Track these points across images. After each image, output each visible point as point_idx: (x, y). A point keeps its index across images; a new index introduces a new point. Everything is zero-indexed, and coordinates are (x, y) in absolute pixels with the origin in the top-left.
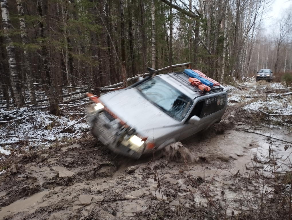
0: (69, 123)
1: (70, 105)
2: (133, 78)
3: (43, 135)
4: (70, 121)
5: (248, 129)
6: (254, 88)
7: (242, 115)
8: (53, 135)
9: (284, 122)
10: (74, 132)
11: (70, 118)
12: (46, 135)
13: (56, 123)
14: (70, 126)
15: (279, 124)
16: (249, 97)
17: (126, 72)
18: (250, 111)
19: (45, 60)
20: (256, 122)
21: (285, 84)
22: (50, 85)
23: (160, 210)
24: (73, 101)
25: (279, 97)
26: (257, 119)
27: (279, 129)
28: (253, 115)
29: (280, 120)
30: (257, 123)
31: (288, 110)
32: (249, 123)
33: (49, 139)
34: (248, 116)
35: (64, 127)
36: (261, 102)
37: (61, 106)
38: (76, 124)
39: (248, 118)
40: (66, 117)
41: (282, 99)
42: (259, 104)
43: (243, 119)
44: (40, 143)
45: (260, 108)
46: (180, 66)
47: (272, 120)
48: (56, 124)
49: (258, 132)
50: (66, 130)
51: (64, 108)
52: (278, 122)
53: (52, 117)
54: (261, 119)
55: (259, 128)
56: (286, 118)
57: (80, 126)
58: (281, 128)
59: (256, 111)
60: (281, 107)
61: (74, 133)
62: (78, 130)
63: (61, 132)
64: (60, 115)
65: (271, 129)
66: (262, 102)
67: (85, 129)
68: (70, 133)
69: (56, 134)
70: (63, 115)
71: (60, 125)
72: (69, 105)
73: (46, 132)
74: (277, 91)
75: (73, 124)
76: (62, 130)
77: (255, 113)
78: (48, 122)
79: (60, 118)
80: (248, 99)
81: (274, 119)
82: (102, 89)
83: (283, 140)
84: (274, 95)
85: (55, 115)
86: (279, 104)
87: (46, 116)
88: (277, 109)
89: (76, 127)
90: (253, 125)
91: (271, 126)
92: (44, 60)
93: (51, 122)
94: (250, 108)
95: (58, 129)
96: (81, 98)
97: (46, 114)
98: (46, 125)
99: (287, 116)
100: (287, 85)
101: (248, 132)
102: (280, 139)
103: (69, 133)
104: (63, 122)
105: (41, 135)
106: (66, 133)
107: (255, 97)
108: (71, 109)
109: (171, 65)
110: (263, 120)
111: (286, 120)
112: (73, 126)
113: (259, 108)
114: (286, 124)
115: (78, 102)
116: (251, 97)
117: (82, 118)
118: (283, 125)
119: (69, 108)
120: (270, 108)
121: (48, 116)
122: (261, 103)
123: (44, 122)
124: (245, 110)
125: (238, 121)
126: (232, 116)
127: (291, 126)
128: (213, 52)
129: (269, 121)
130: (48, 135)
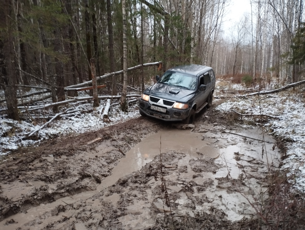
2: (101, 77)
3: (2, 144)
6: (218, 89)
7: (216, 116)
8: (14, 144)
9: (255, 122)
12: (5, 144)
14: (35, 132)
16: (217, 98)
17: (95, 70)
20: (230, 122)
21: (245, 85)
25: (244, 98)
26: (231, 120)
27: (253, 128)
28: (226, 115)
29: (251, 119)
32: (224, 124)
34: (222, 116)
43: (217, 120)
47: (244, 120)
48: (16, 130)
49: (234, 132)
50: (31, 136)
52: (250, 122)
53: (11, 122)
55: (234, 128)
61: (39, 141)
62: (44, 137)
63: (24, 139)
65: (246, 129)
68: (35, 140)
70: (24, 120)
71: (21, 131)
72: (30, 107)
73: (5, 140)
74: (240, 92)
77: (228, 113)
78: (6, 128)
79: (21, 123)
82: (67, 89)
85: (14, 119)
86: (247, 104)
87: (2, 121)
88: (247, 109)
89: (41, 132)
90: (228, 125)
91: (245, 126)
101: (224, 132)
104: (25, 127)
106: (29, 141)
107: (223, 98)
109: (142, 64)
110: (236, 120)
111: (258, 119)
117: (47, 123)
118: (255, 125)
119: (30, 111)
124: (218, 111)
125: (213, 121)
126: (207, 116)
127: (264, 125)
128: (181, 51)
129: (242, 121)
130: (8, 143)
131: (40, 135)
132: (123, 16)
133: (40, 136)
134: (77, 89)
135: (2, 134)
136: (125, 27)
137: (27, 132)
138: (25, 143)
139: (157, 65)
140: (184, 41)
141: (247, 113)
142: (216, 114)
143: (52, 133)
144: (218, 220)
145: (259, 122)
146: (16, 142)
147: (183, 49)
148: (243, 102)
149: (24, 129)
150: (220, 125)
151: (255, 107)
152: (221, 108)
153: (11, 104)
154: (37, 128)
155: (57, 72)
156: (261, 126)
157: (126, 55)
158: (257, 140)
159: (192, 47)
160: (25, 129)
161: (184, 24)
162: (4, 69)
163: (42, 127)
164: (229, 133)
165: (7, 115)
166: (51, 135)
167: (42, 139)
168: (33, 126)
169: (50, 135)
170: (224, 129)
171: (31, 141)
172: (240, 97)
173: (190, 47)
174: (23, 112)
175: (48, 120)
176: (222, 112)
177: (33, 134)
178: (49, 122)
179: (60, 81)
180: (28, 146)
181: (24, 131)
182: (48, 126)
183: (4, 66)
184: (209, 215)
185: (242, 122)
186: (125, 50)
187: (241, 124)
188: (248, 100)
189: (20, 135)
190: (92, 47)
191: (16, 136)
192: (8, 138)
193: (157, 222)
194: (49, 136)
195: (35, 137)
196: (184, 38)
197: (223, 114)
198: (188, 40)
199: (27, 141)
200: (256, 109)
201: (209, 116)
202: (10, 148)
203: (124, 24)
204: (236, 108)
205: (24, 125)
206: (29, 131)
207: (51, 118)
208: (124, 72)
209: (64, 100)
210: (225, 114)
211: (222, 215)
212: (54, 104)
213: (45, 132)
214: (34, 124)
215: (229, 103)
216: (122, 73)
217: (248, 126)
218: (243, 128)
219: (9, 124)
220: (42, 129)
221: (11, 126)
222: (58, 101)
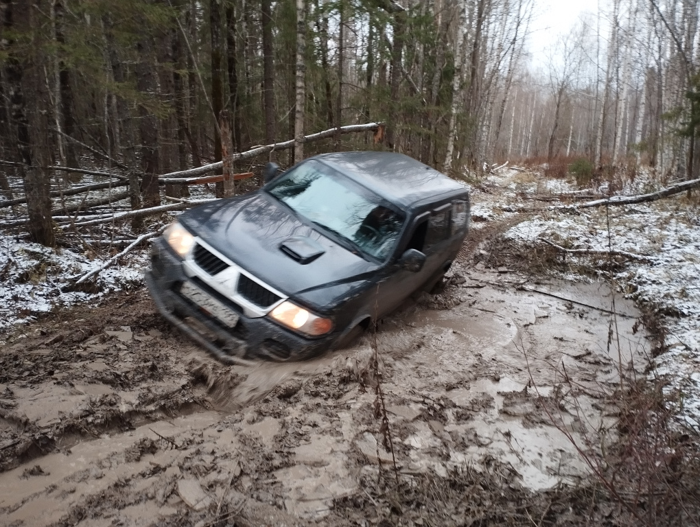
0: (84, 267)
1: (84, 220)
2: (243, 153)
5: (522, 284)
6: (511, 190)
7: (504, 252)
8: (42, 299)
10: (101, 290)
11: (86, 253)
12: (23, 300)
13: (49, 264)
14: (91, 275)
15: (583, 270)
16: (509, 211)
17: (229, 137)
21: (575, 183)
25: (573, 211)
26: (540, 261)
27: (588, 283)
28: (528, 250)
29: (586, 262)
30: (540, 270)
31: (599, 240)
32: (522, 270)
33: (35, 310)
34: (518, 253)
37: (59, 220)
40: (75, 252)
41: (579, 214)
42: (536, 225)
43: (507, 260)
44: (11, 319)
46: (359, 130)
47: (571, 263)
48: (48, 269)
51: (68, 226)
52: (584, 267)
53: (38, 250)
54: (547, 261)
55: (546, 281)
56: (600, 259)
57: (116, 274)
58: (591, 281)
59: (534, 242)
60: (585, 234)
61: (100, 294)
62: (111, 286)
63: (65, 290)
64: (59, 244)
65: (572, 283)
67: (131, 282)
68: (90, 292)
69: (51, 294)
70: (67, 246)
71: (61, 271)
72: (80, 218)
74: (563, 198)
75: (98, 268)
76: (65, 285)
77: (533, 246)
78: (25, 264)
79: (58, 254)
80: (508, 214)
81: (575, 260)
82: (165, 179)
84: (560, 207)
85: (45, 243)
86: (578, 227)
88: (577, 239)
89: (105, 276)
90: (532, 274)
91: (571, 277)
93: (36, 262)
94: (520, 235)
95: (55, 281)
97: (18, 242)
100: (580, 185)
101: (522, 289)
102: (595, 306)
104: (69, 263)
105: (10, 298)
106: (77, 293)
107: (522, 210)
110: (551, 262)
111: (601, 262)
113: (540, 235)
114: (601, 272)
116: (513, 210)
117: (119, 255)
118: (596, 274)
119: (80, 226)
120: (564, 236)
121: (25, 246)
122: (541, 225)
124: (510, 240)
125: (498, 264)
126: (482, 252)
127: (615, 276)
128: (429, 100)
129: (564, 264)
130: (29, 298)
131: (102, 282)
132: (298, 13)
133: (103, 285)
134: (188, 179)
135: (17, 275)
136: (303, 38)
137: (72, 274)
138: (67, 298)
139: (374, 131)
140: (437, 75)
141: (578, 247)
142: (504, 248)
143: (129, 279)
144: (500, 485)
145: (603, 268)
146: (47, 296)
147: (435, 93)
148: (569, 221)
149: (66, 267)
150: (513, 272)
151: (597, 234)
152: (517, 233)
153: (38, 210)
154: (96, 265)
155: (143, 139)
156: (607, 278)
157: (301, 105)
158: (598, 309)
159: (456, 89)
160: (70, 266)
161: (439, 35)
162: (24, 130)
163: (106, 264)
164: (535, 291)
165: (27, 234)
166: (127, 282)
167: (107, 291)
168: (87, 261)
169: (123, 282)
170: (522, 281)
171: (82, 294)
172: (564, 211)
173: (451, 89)
174: (65, 229)
175: (121, 247)
176: (521, 243)
177: (87, 279)
178: (122, 253)
179: (149, 161)
180: (75, 305)
181: (66, 271)
182: (121, 262)
183: (24, 121)
184: (481, 473)
185: (565, 267)
186: (301, 94)
187: (561, 271)
188: (582, 217)
189: (57, 281)
190: (225, 84)
191: (48, 282)
192: (30, 287)
193: (363, 484)
194: (123, 285)
195: (90, 286)
196: (438, 68)
197: (522, 247)
198: (448, 74)
199: (72, 293)
200: (598, 237)
201: (488, 251)
202: (34, 308)
203: (299, 32)
204: (552, 234)
205: (66, 259)
206: (78, 271)
207: (128, 244)
208: (296, 144)
209: (158, 204)
210: (527, 247)
211: (510, 474)
212: (135, 211)
213: (113, 275)
214: (88, 257)
215: (537, 222)
216: (292, 147)
217: (578, 278)
218: (566, 281)
219: (33, 255)
220: (106, 268)
221: (37, 259)
222: (145, 207)
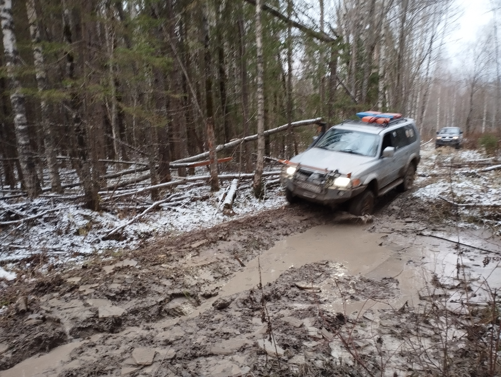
0: (116, 224)
1: (119, 193)
2: (226, 145)
3: (73, 245)
4: (118, 220)
5: (421, 231)
6: (431, 160)
7: (411, 207)
8: (89, 245)
9: (482, 218)
10: (125, 238)
11: (118, 215)
12: (77, 245)
13: (94, 223)
14: (119, 229)
15: (474, 220)
16: (424, 176)
17: (213, 135)
18: (425, 200)
19: (76, 116)
20: (436, 217)
21: (485, 153)
22: (84, 159)
23: (272, 373)
24: (124, 186)
25: (474, 175)
26: (438, 213)
27: (475, 229)
28: (430, 206)
29: (476, 213)
30: (438, 220)
31: (489, 197)
32: (423, 220)
33: (83, 252)
34: (422, 208)
35: (108, 231)
36: (443, 184)
37: (103, 194)
38: (130, 224)
39: (422, 210)
40: (113, 214)
41: (479, 177)
42: (440, 186)
43: (413, 213)
44: (68, 258)
45: (443, 193)
46: (306, 124)
47: (463, 214)
48: (94, 226)
49: (439, 235)
50: (112, 235)
51: (109, 198)
52: (472, 217)
53: (88, 214)
54: (444, 213)
55: (441, 228)
56: (485, 210)
57: (135, 228)
58: (478, 227)
59: (435, 199)
60: (477, 193)
61: (125, 241)
62: (131, 236)
63: (104, 239)
64: (102, 209)
65: (462, 229)
66: (445, 184)
67: (144, 233)
68: (119, 240)
69: (94, 242)
70: (107, 211)
71: (101, 227)
72: (117, 192)
73: (77, 239)
74: (471, 165)
75: (124, 225)
76: (104, 236)
77: (434, 202)
78: (81, 223)
79: (101, 216)
80: (423, 179)
81: (466, 212)
82: (174, 165)
83: (481, 248)
84: (466, 171)
85: (93, 209)
86: (474, 187)
87: (77, 212)
88: (471, 196)
89: (128, 229)
90: (431, 223)
91: (461, 225)
92: (74, 116)
93: (87, 221)
94: (425, 194)
95: (98, 233)
96: (138, 181)
97: (77, 209)
98: (77, 228)
99: (488, 206)
100: (488, 154)
101: (421, 235)
102: (477, 247)
103: (116, 240)
104: (107, 221)
105: (69, 244)
106: (112, 241)
107: (434, 176)
108: (120, 199)
109: (290, 122)
110: (447, 214)
111: (487, 214)
112: (123, 228)
113: (440, 194)
114: (486, 220)
115: (133, 187)
116: (427, 175)
117: (139, 215)
118: (482, 222)
119: (117, 197)
120: (459, 194)
121: (82, 211)
122: (444, 186)
123: (73, 223)
124: (417, 198)
125: (405, 216)
126: (396, 208)
127: (496, 224)
131: (126, 233)
132: (258, 50)
136: (261, 66)
140: (365, 82)
142: (411, 204)
143: (143, 231)
145: (489, 217)
146: (92, 243)
148: (469, 183)
149: (105, 224)
150: (416, 222)
151: (487, 192)
152: (423, 193)
154: (124, 222)
156: (491, 225)
157: (262, 110)
159: (381, 90)
163: (130, 221)
164: (430, 236)
167: (129, 239)
169: (139, 233)
171: (114, 242)
172: (467, 175)
175: (141, 210)
177: (116, 232)
178: (141, 214)
179: (163, 154)
181: (105, 227)
185: (458, 217)
186: (260, 103)
188: (481, 179)
191: (93, 234)
195: (118, 236)
196: (366, 77)
197: (425, 203)
198: (374, 80)
199: (108, 241)
201: (399, 207)
204: (451, 193)
205: (105, 219)
206: (112, 227)
208: (259, 137)
210: (430, 203)
212: (153, 187)
214: (119, 217)
216: (256, 139)
217: (467, 225)
218: (457, 228)
222: (161, 183)
